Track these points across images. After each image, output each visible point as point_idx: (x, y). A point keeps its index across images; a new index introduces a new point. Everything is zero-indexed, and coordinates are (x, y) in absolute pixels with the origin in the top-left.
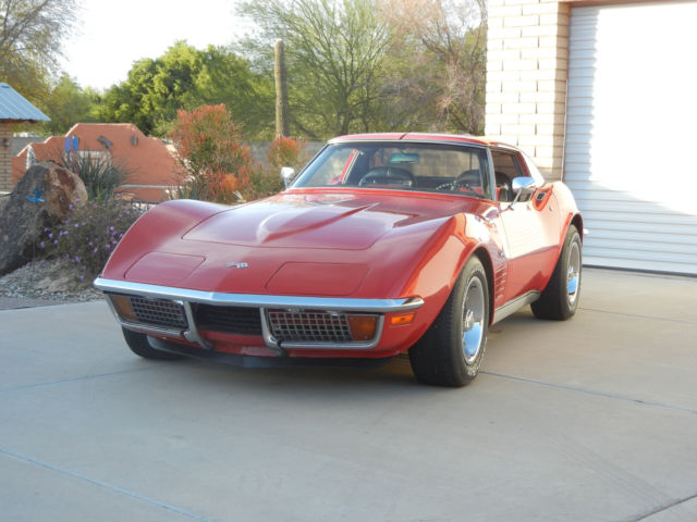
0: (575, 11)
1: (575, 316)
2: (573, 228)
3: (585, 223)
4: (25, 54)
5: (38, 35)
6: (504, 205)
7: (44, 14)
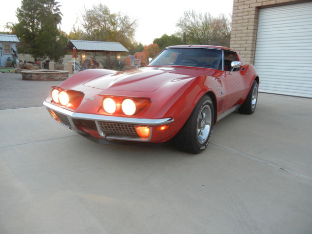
0: (261, 10)
1: (255, 113)
2: (256, 81)
3: (260, 79)
4: (127, 36)
5: (130, 32)
6: (227, 72)
7: (132, 27)
